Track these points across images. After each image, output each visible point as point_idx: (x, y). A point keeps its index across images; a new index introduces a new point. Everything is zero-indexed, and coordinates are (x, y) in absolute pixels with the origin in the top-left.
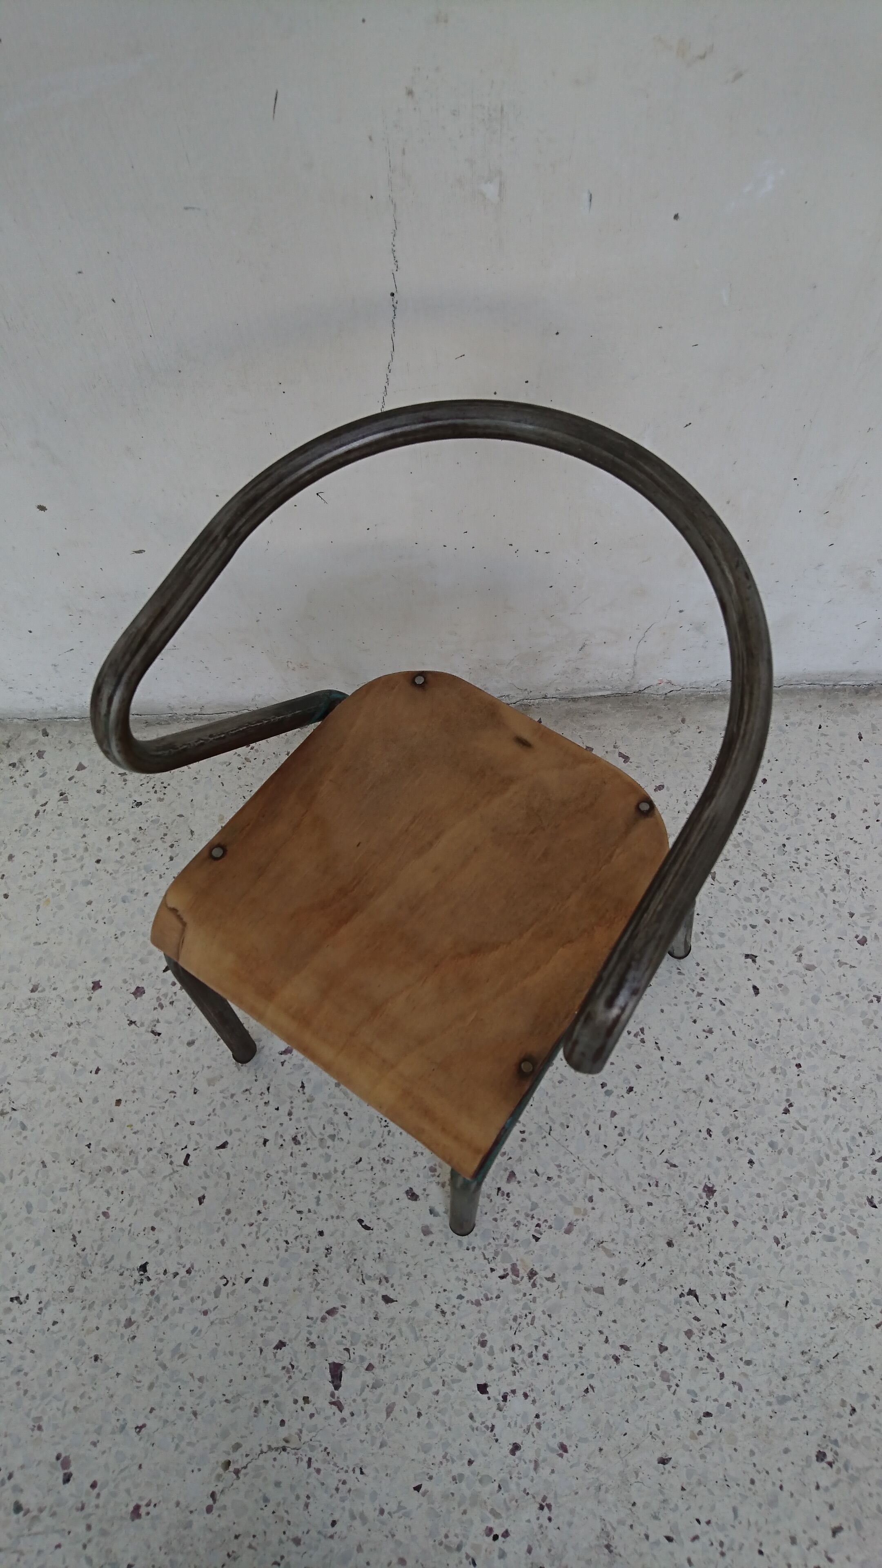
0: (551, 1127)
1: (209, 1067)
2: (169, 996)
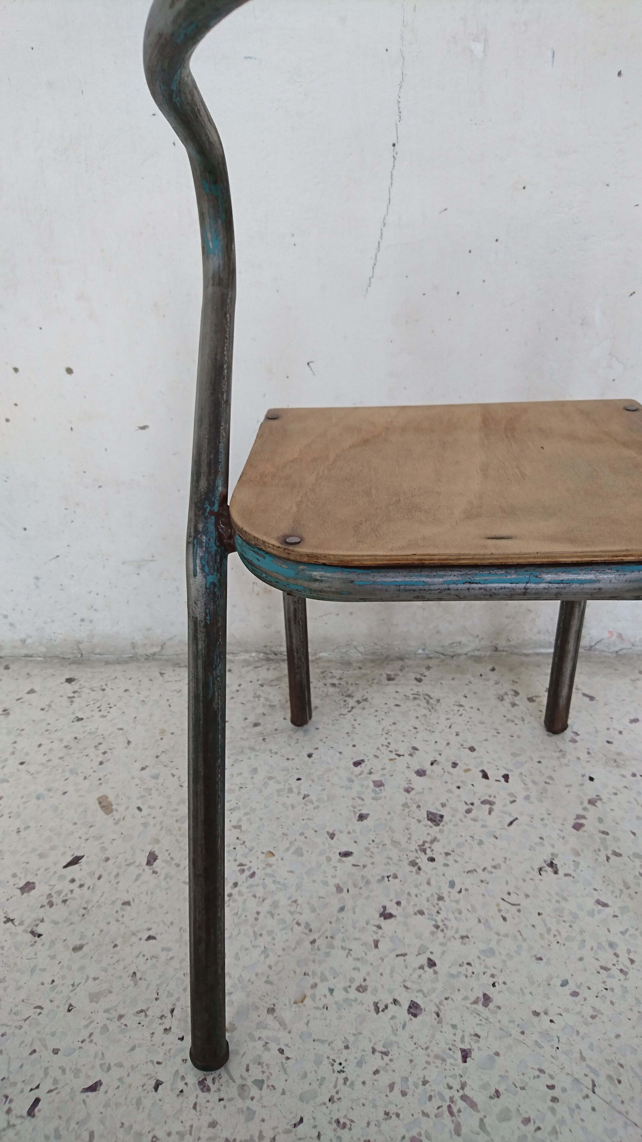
0: (593, 1081)
1: (95, 979)
2: (64, 894)
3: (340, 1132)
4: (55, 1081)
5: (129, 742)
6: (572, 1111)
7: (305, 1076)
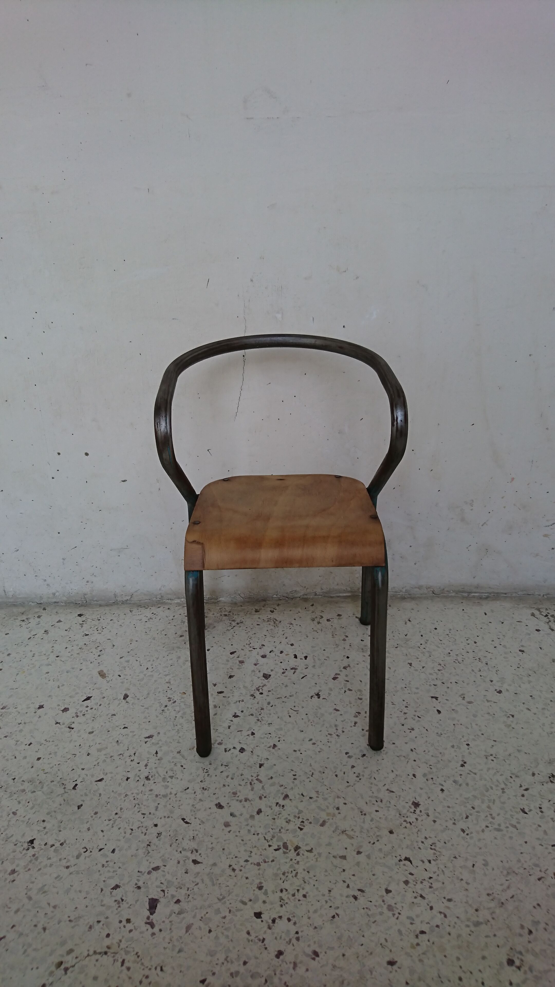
0: (313, 773)
1: (99, 744)
2: (83, 712)
3: (203, 791)
4: (83, 779)
5: (114, 646)
6: (301, 782)
7: (191, 774)
